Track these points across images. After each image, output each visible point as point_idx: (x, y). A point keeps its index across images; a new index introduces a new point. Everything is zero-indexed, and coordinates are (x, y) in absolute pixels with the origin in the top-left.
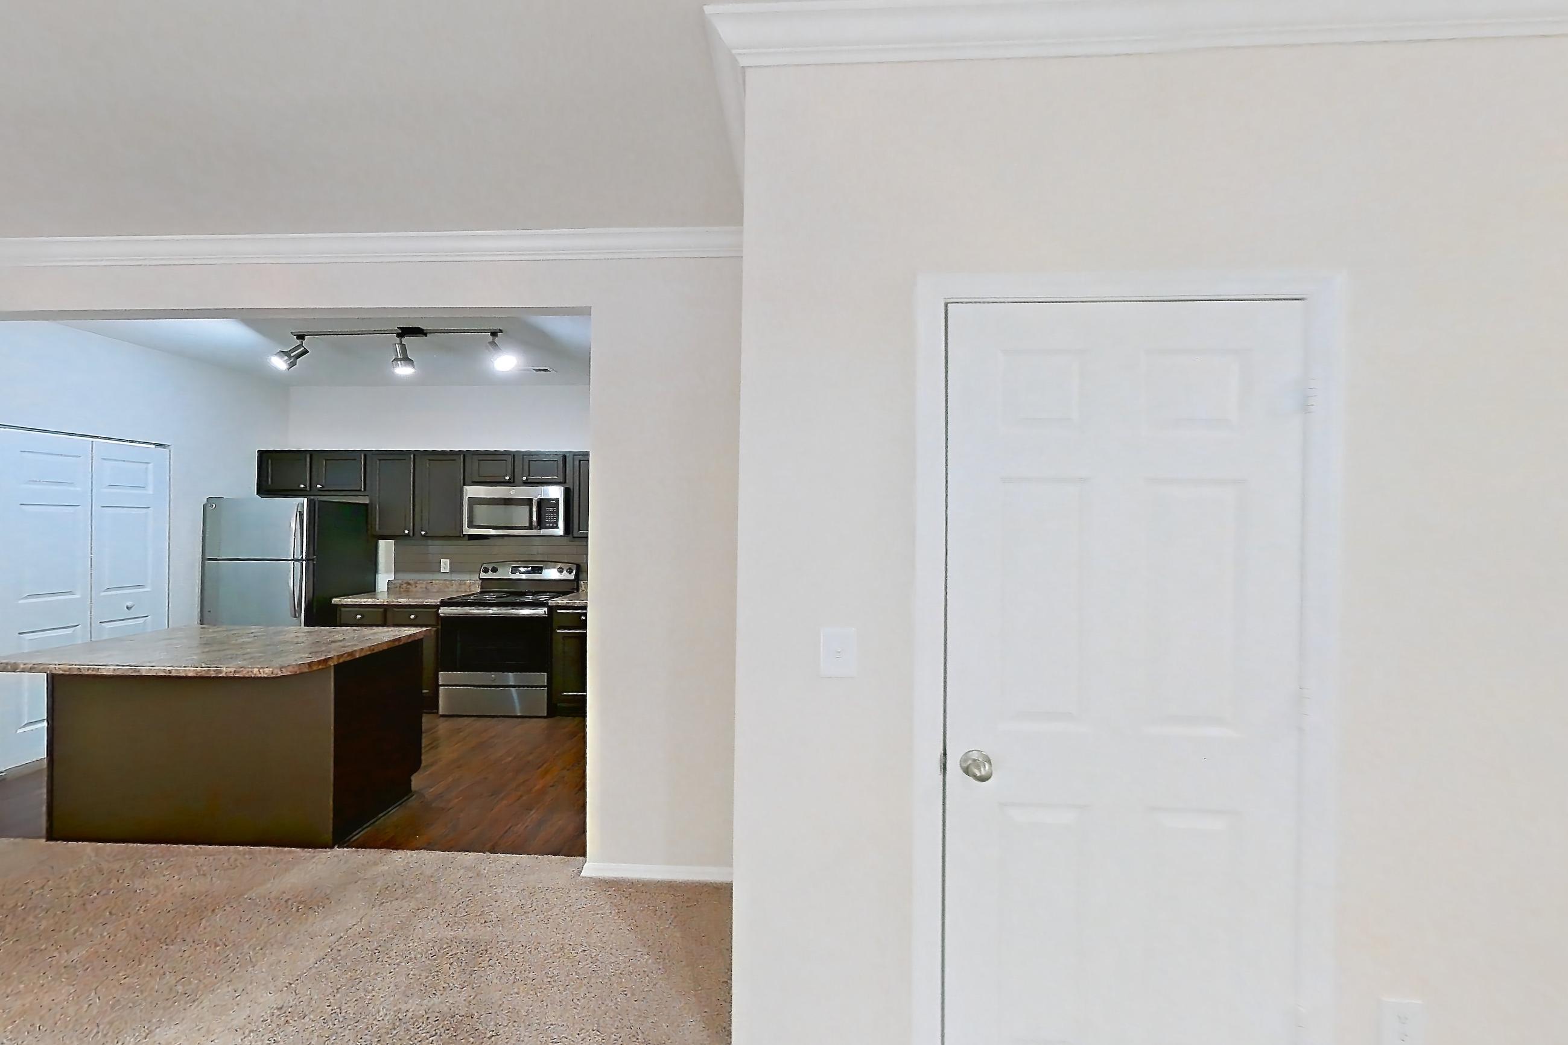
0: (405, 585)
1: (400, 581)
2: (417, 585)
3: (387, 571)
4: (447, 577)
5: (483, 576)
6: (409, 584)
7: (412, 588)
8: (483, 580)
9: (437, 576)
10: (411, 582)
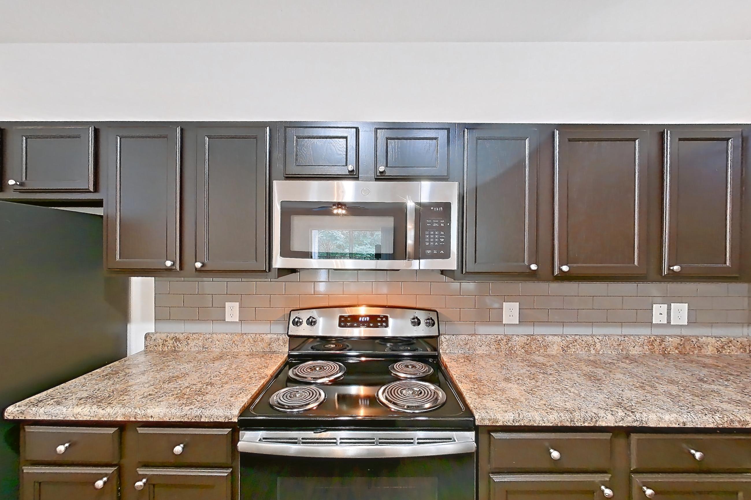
0: (171, 342)
1: (164, 336)
2: (189, 341)
3: (144, 319)
4: (238, 329)
5: (294, 331)
6: (177, 339)
7: (182, 347)
8: (292, 337)
9: (218, 327)
10: (181, 337)
